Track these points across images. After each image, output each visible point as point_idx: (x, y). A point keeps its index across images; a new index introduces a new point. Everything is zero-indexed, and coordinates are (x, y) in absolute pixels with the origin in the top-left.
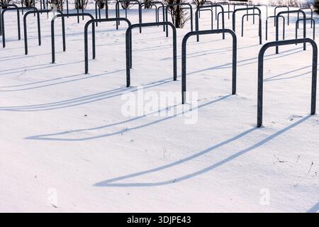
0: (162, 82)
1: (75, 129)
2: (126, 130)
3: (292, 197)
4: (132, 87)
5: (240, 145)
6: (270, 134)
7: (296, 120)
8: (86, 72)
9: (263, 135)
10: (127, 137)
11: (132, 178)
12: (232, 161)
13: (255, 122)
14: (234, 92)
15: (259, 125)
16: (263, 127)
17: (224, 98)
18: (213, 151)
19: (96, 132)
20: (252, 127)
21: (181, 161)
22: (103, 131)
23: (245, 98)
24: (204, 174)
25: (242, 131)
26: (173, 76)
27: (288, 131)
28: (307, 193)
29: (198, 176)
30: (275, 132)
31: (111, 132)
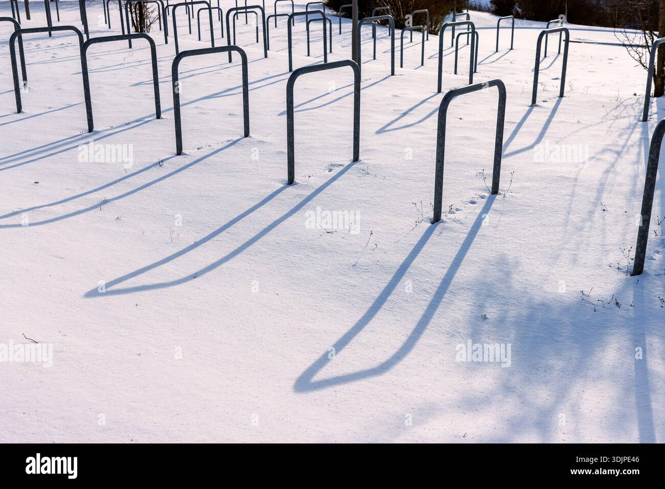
0: (140, 122)
1: (26, 208)
2: (105, 202)
3: (353, 282)
4: (97, 132)
5: (270, 213)
6: (308, 193)
7: (337, 170)
8: (19, 110)
9: (298, 196)
10: (108, 212)
11: (134, 279)
12: (265, 238)
13: (286, 177)
14: (247, 134)
15: (291, 181)
16: (296, 184)
17: (234, 143)
18: (237, 224)
19: (60, 210)
20: (281, 185)
21: (196, 245)
22: (71, 207)
23: (262, 142)
24: (232, 260)
25: (270, 192)
26: (155, 111)
27: (329, 187)
28: (370, 275)
29: (225, 265)
30: (313, 191)
31: (82, 208)
